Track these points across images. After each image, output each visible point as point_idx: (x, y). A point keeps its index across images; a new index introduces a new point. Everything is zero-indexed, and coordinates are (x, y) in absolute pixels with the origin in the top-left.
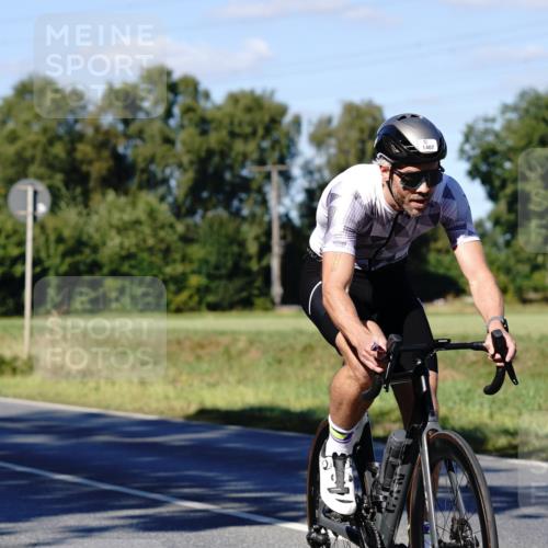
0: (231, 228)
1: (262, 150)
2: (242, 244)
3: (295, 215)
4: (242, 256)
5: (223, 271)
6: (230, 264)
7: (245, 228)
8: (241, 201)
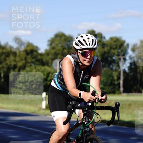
0: (110, 72)
1: (118, 52)
2: (113, 77)
3: (127, 70)
4: (113, 80)
5: (108, 84)
6: (110, 82)
7: (114, 73)
8: (113, 66)
